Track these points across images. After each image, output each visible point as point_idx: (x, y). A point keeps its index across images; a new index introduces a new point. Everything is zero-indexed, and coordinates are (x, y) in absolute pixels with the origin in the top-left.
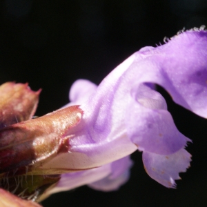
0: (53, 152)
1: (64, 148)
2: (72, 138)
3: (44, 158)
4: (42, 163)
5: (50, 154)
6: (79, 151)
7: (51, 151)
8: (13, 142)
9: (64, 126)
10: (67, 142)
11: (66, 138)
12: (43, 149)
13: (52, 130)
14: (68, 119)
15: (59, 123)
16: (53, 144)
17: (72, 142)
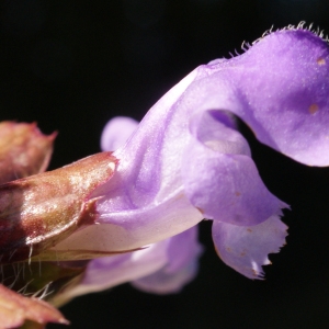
0: (71, 223)
1: (89, 217)
2: (101, 201)
3: (57, 232)
4: (54, 240)
5: (66, 226)
6: (111, 222)
7: (67, 221)
8: (8, 208)
9: (88, 184)
10: (93, 208)
11: (91, 201)
12: (53, 220)
13: (69, 189)
14: (93, 173)
15: (81, 179)
16: (70, 211)
17: (100, 208)
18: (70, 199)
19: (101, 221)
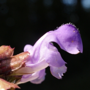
0: (20, 67)
1: (24, 66)
2: (26, 62)
3: (17, 69)
4: (16, 71)
5: (19, 68)
6: (29, 67)
7: (19, 66)
8: (6, 64)
10: (24, 64)
11: (24, 62)
12: (16, 66)
13: (19, 59)
14: (24, 56)
15: (22, 57)
16: (20, 64)
17: (26, 63)
18: (19, 62)
19: (26, 66)
